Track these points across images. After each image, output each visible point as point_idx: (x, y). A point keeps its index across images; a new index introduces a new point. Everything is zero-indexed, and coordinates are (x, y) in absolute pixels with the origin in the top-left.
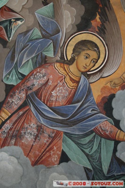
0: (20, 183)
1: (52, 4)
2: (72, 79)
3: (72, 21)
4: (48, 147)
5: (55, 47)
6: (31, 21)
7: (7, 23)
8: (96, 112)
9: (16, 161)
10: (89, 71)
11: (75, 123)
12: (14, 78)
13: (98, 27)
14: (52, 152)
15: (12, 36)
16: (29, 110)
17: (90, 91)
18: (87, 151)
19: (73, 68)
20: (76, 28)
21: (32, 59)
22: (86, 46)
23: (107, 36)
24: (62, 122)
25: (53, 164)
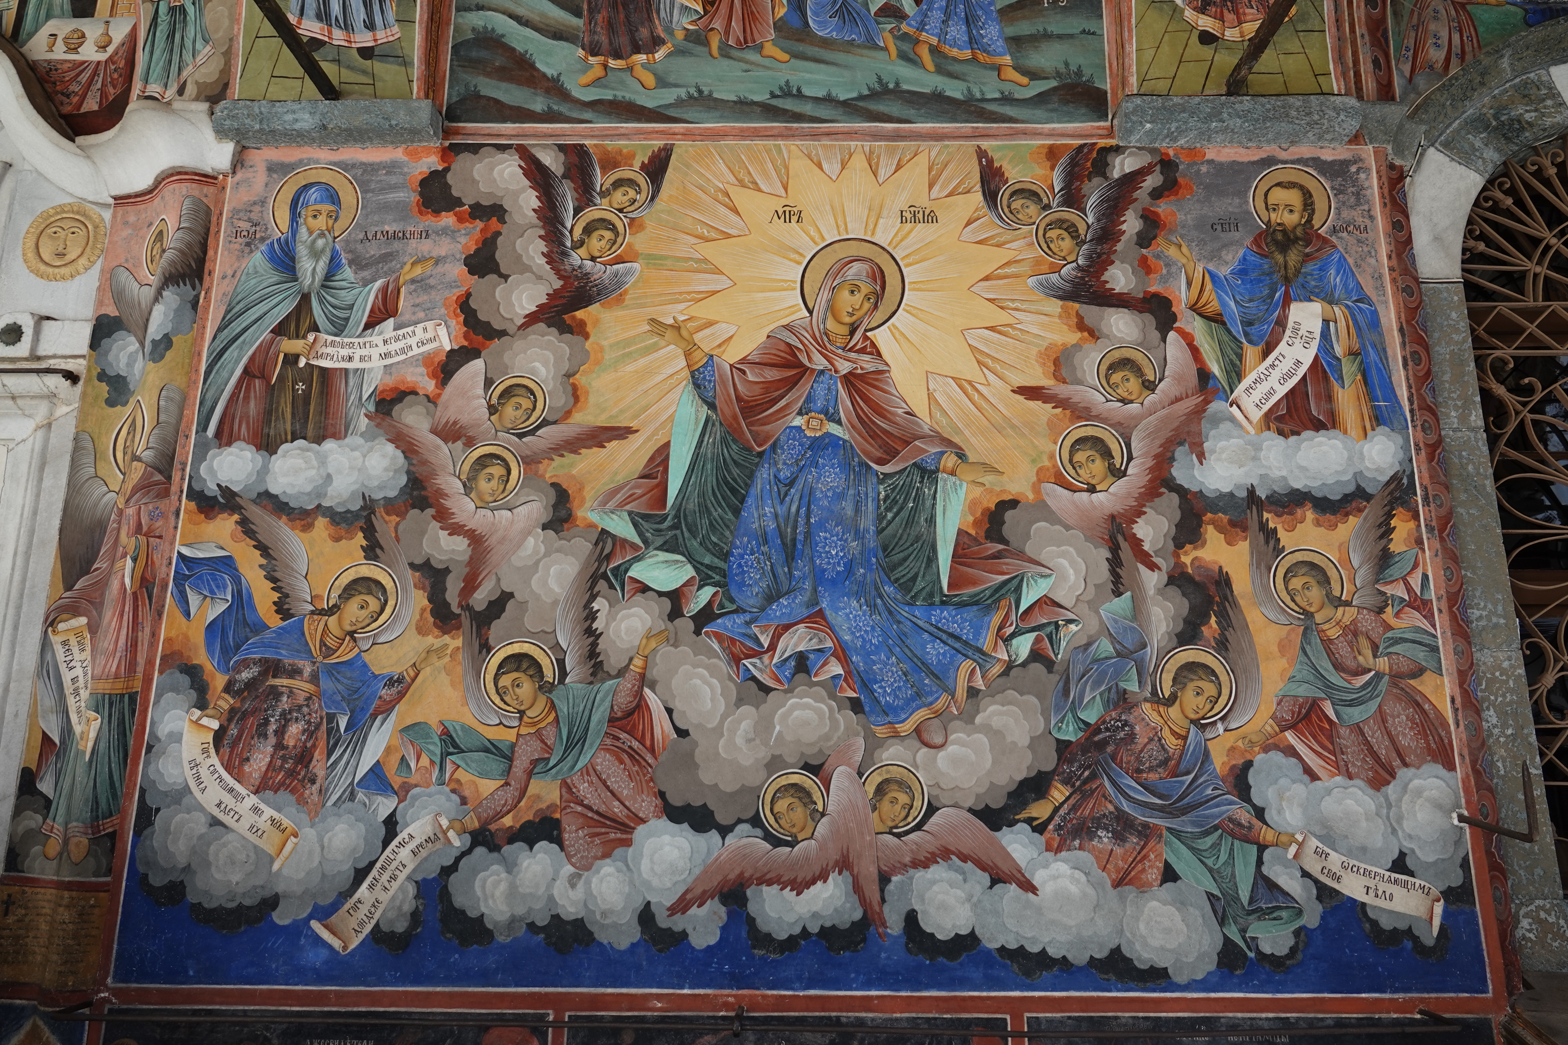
0: (1093, 918)
1: (1129, 594)
2: (1173, 733)
3: (1168, 626)
4: (1139, 853)
5: (1139, 674)
6: (1093, 626)
7: (1051, 628)
8: (1220, 792)
9: (1083, 878)
10: (1203, 718)
11: (1185, 811)
12: (1071, 728)
13: (1214, 638)
14: (1147, 864)
15: (1061, 651)
16: (1102, 785)
17: (1207, 754)
18: (1209, 862)
19: (1174, 712)
20: (1175, 640)
21: (1101, 694)
22: (1195, 673)
23: (1231, 655)
24: (1161, 809)
25: (1151, 885)
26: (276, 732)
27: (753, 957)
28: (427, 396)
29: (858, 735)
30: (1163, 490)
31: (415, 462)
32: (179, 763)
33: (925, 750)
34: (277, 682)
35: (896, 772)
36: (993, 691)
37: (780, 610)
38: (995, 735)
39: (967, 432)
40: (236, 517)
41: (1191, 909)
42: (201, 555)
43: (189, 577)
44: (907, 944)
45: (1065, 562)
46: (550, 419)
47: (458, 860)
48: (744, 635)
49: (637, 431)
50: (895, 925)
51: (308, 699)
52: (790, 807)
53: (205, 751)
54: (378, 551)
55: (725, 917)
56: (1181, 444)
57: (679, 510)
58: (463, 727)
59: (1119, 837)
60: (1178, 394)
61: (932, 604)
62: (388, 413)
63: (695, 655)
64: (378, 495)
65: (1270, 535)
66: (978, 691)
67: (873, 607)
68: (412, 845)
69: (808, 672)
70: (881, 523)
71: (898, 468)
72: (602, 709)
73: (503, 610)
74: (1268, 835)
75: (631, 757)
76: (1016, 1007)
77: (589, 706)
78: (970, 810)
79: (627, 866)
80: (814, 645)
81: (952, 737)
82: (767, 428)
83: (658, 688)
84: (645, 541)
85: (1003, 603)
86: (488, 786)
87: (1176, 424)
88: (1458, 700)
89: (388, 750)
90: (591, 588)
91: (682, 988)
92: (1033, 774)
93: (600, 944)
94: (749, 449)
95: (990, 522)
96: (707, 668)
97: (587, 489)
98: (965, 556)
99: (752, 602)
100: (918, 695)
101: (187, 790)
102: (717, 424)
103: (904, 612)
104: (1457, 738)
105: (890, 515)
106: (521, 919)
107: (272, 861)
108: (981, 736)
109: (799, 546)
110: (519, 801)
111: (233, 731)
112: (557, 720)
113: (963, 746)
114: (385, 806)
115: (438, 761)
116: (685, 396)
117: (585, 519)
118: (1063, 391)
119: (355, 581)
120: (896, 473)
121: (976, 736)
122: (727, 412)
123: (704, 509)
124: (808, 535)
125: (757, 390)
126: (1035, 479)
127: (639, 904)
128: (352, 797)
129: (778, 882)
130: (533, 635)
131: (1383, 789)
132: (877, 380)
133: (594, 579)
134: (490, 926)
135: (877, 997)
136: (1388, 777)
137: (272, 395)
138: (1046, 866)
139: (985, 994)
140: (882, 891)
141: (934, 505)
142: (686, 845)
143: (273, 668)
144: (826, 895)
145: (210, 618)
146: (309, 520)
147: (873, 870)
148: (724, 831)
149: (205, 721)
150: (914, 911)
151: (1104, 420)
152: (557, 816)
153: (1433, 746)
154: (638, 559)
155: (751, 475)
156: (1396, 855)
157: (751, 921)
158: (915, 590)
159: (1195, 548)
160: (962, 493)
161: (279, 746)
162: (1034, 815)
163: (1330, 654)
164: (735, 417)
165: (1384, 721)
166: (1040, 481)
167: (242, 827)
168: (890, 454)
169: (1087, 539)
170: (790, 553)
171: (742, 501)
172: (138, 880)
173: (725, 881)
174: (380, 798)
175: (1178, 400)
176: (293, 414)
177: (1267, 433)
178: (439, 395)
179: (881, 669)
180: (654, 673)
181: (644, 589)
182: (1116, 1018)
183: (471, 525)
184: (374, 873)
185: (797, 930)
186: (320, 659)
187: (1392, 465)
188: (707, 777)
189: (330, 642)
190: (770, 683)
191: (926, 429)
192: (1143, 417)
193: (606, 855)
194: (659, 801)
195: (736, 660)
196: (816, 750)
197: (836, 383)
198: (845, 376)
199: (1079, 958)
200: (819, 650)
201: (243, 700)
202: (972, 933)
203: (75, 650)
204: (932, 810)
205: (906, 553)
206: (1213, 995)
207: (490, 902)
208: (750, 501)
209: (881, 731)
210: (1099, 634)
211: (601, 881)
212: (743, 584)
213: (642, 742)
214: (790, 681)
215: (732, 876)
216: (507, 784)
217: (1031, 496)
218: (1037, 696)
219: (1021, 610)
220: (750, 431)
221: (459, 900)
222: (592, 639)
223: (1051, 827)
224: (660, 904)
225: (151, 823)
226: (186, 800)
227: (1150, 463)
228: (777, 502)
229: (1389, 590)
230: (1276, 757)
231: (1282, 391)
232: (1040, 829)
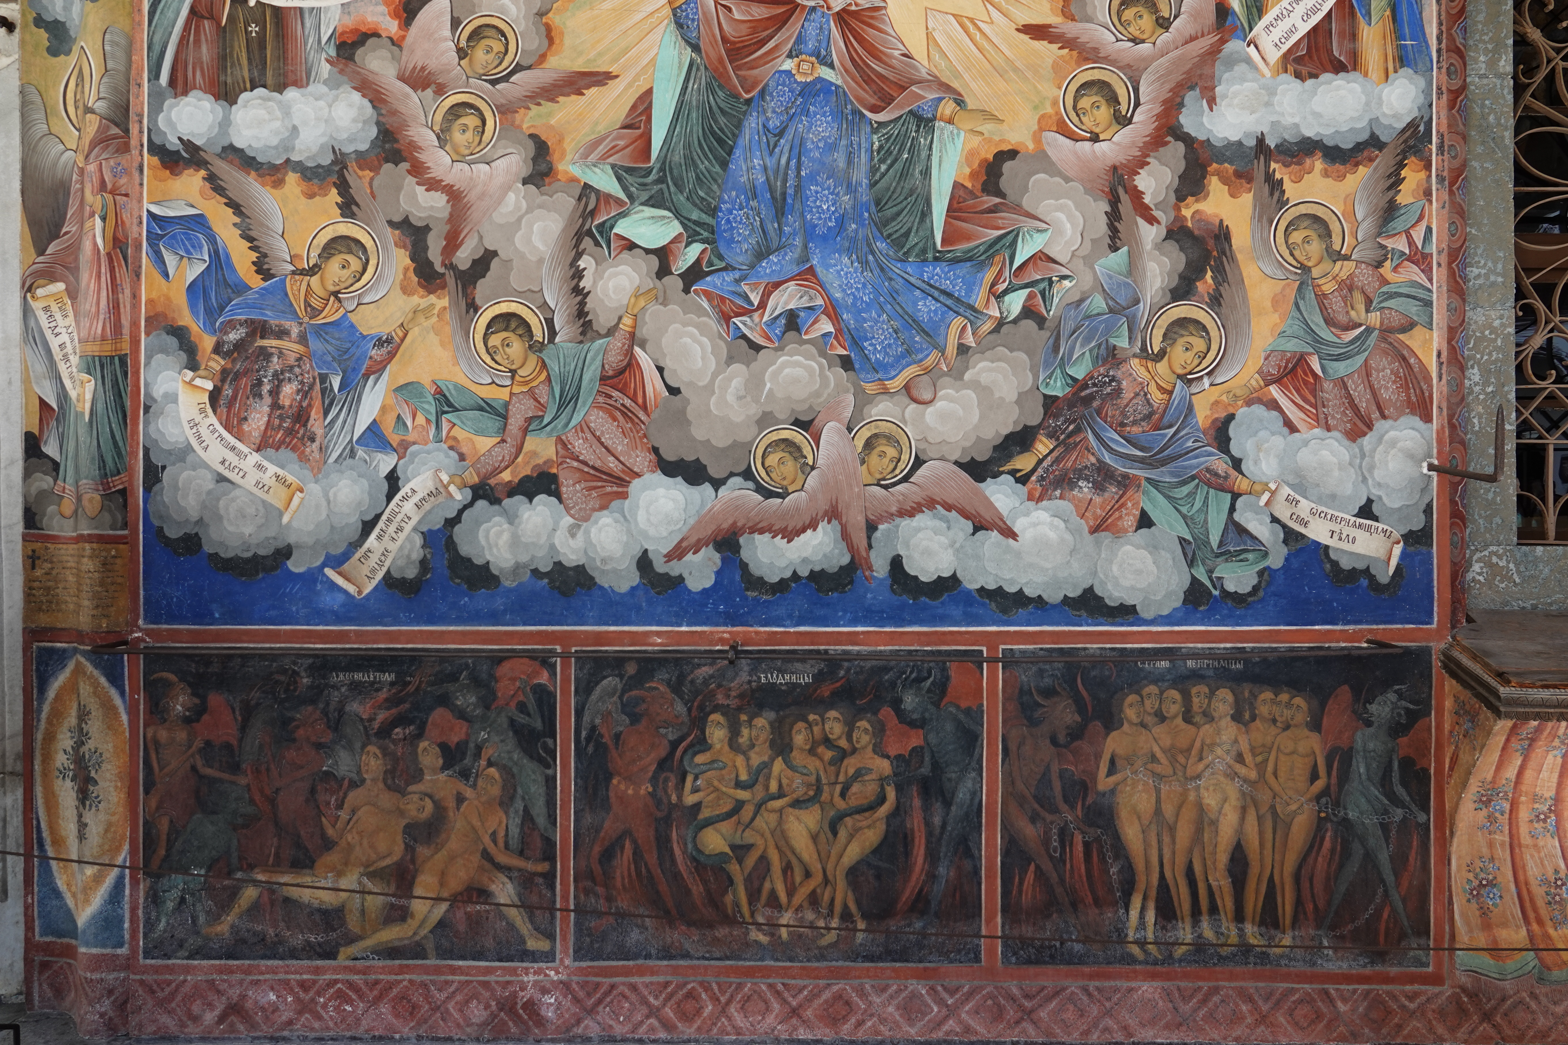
0: (1069, 562)
1: (1125, 249)
2: (1160, 388)
3: (1163, 281)
5: (1130, 330)
6: (1087, 281)
7: (1045, 284)
8: (1201, 444)
9: (1062, 525)
10: (1190, 373)
11: (1164, 463)
12: (1059, 384)
13: (1209, 293)
15: (1053, 308)
16: (1085, 438)
17: (1190, 408)
18: (1184, 510)
19: (1162, 367)
20: (1169, 296)
21: (1091, 350)
22: (1186, 328)
23: (1224, 310)
24: (1141, 461)
25: (1126, 531)
26: (270, 392)
27: (746, 598)
28: (391, 39)
29: (847, 391)
30: (1169, 139)
31: (384, 112)
32: (178, 422)
33: (914, 406)
34: (266, 343)
35: (884, 428)
36: (983, 348)
37: (770, 266)
38: (983, 391)
39: (966, 76)
40: (203, 173)
41: (1163, 553)
42: (172, 214)
43: (163, 236)
44: (892, 586)
45: (1061, 216)
46: (524, 63)
47: (461, 512)
48: (734, 293)
49: (617, 77)
50: (880, 568)
51: (299, 360)
52: (781, 461)
53: (202, 411)
54: (354, 208)
55: (719, 563)
56: (1192, 88)
57: (664, 163)
58: (456, 386)
59: (1099, 487)
60: (1193, 33)
61: (925, 260)
62: (351, 58)
63: (685, 313)
64: (349, 149)
65: (1276, 186)
66: (968, 348)
67: (865, 264)
68: (416, 499)
69: (798, 330)
70: (874, 175)
71: (893, 117)
72: (593, 368)
73: (488, 269)
74: (1242, 484)
75: (623, 413)
76: (991, 640)
77: (580, 365)
78: (956, 463)
79: (624, 517)
80: (805, 302)
81: (941, 394)
82: (755, 72)
83: (648, 347)
84: (630, 196)
85: (997, 259)
86: (485, 443)
87: (1189, 66)
88: (1445, 354)
89: (384, 409)
90: (577, 246)
91: (680, 625)
92: (1019, 428)
93: (601, 588)
94: (736, 96)
95: (988, 174)
96: (697, 326)
97: (567, 140)
98: (960, 210)
99: (741, 259)
100: (908, 352)
101: (189, 449)
102: (702, 68)
103: (896, 268)
104: (1438, 391)
105: (883, 167)
106: (525, 566)
107: (281, 514)
108: (969, 392)
109: (789, 201)
110: (516, 457)
111: (228, 391)
112: (549, 378)
113: (951, 401)
114: (385, 463)
115: (433, 419)
116: (667, 37)
117: (566, 172)
118: (1071, 29)
119: (334, 240)
120: (891, 121)
121: (964, 392)
122: (713, 54)
123: (690, 162)
124: (798, 188)
125: (744, 29)
126: (1036, 127)
127: (637, 552)
128: (352, 454)
129: (769, 530)
130: (520, 294)
131: (1359, 440)
132: (872, 17)
133: (580, 235)
134: (495, 572)
135: (863, 633)
136: (1365, 429)
137: (224, 38)
138: (1027, 514)
139: (963, 629)
140: (869, 538)
141: (929, 156)
142: (680, 497)
143: (260, 329)
144: (815, 542)
145: (190, 279)
146: (280, 176)
147: (861, 520)
148: (717, 484)
149: (198, 382)
150: (899, 556)
151: (1113, 63)
152: (554, 471)
153: (1414, 399)
154: (623, 215)
155: (739, 125)
156: (1363, 501)
157: (744, 566)
158: (907, 246)
159: (1197, 201)
160: (959, 142)
161: (275, 406)
162: (1018, 467)
163: (1323, 308)
164: (721, 61)
165: (1368, 375)
166: (1041, 129)
167: (249, 483)
168: (885, 101)
169: (1087, 191)
170: (780, 208)
171: (730, 153)
172: (155, 534)
173: (719, 530)
174: (380, 456)
175: (1193, 39)
176: (249, 59)
177: (1284, 77)
178: (404, 37)
179: (871, 327)
180: (644, 332)
181: (631, 246)
182: (1085, 649)
183: (448, 180)
184: (381, 524)
185: (788, 574)
186: (306, 319)
187: (1410, 111)
188: (699, 433)
189: (315, 303)
190: (761, 341)
191: (924, 73)
192: (1153, 58)
193: (604, 507)
194: (653, 457)
195: (726, 318)
196: (807, 406)
197: (828, 21)
198: (838, 13)
199: (1054, 597)
200: (809, 308)
201: (234, 361)
202: (954, 577)
203: (58, 316)
204: (919, 463)
205: (899, 207)
206: (1176, 628)
207: (495, 550)
208: (737, 152)
209: (870, 388)
210: (1093, 290)
211: (600, 530)
212: (732, 240)
213: (634, 400)
214: (780, 339)
215: (725, 526)
216: (503, 441)
217: (1031, 146)
218: (1027, 353)
219: (1015, 266)
220: (737, 76)
221: (465, 549)
222: (580, 298)
223: (1034, 478)
224: (656, 551)
225: (159, 480)
226: (190, 458)
227: (1158, 109)
228: (766, 153)
229: (1390, 243)
230: (1259, 410)
231: (1304, 28)
232: (1023, 480)
